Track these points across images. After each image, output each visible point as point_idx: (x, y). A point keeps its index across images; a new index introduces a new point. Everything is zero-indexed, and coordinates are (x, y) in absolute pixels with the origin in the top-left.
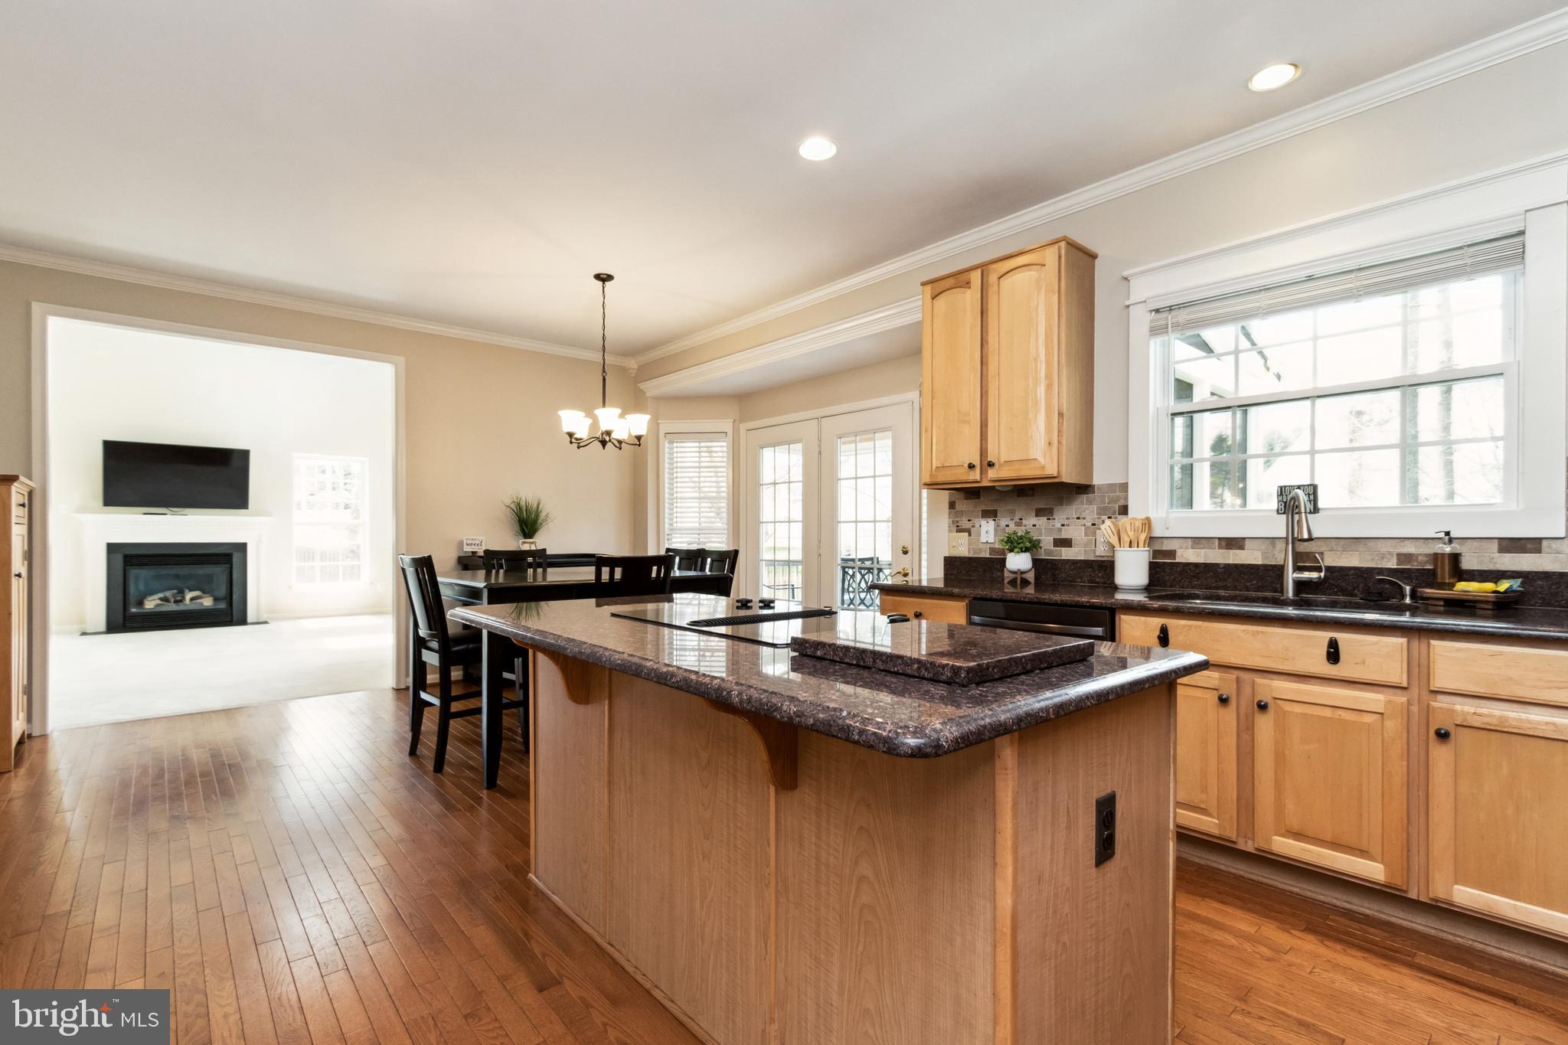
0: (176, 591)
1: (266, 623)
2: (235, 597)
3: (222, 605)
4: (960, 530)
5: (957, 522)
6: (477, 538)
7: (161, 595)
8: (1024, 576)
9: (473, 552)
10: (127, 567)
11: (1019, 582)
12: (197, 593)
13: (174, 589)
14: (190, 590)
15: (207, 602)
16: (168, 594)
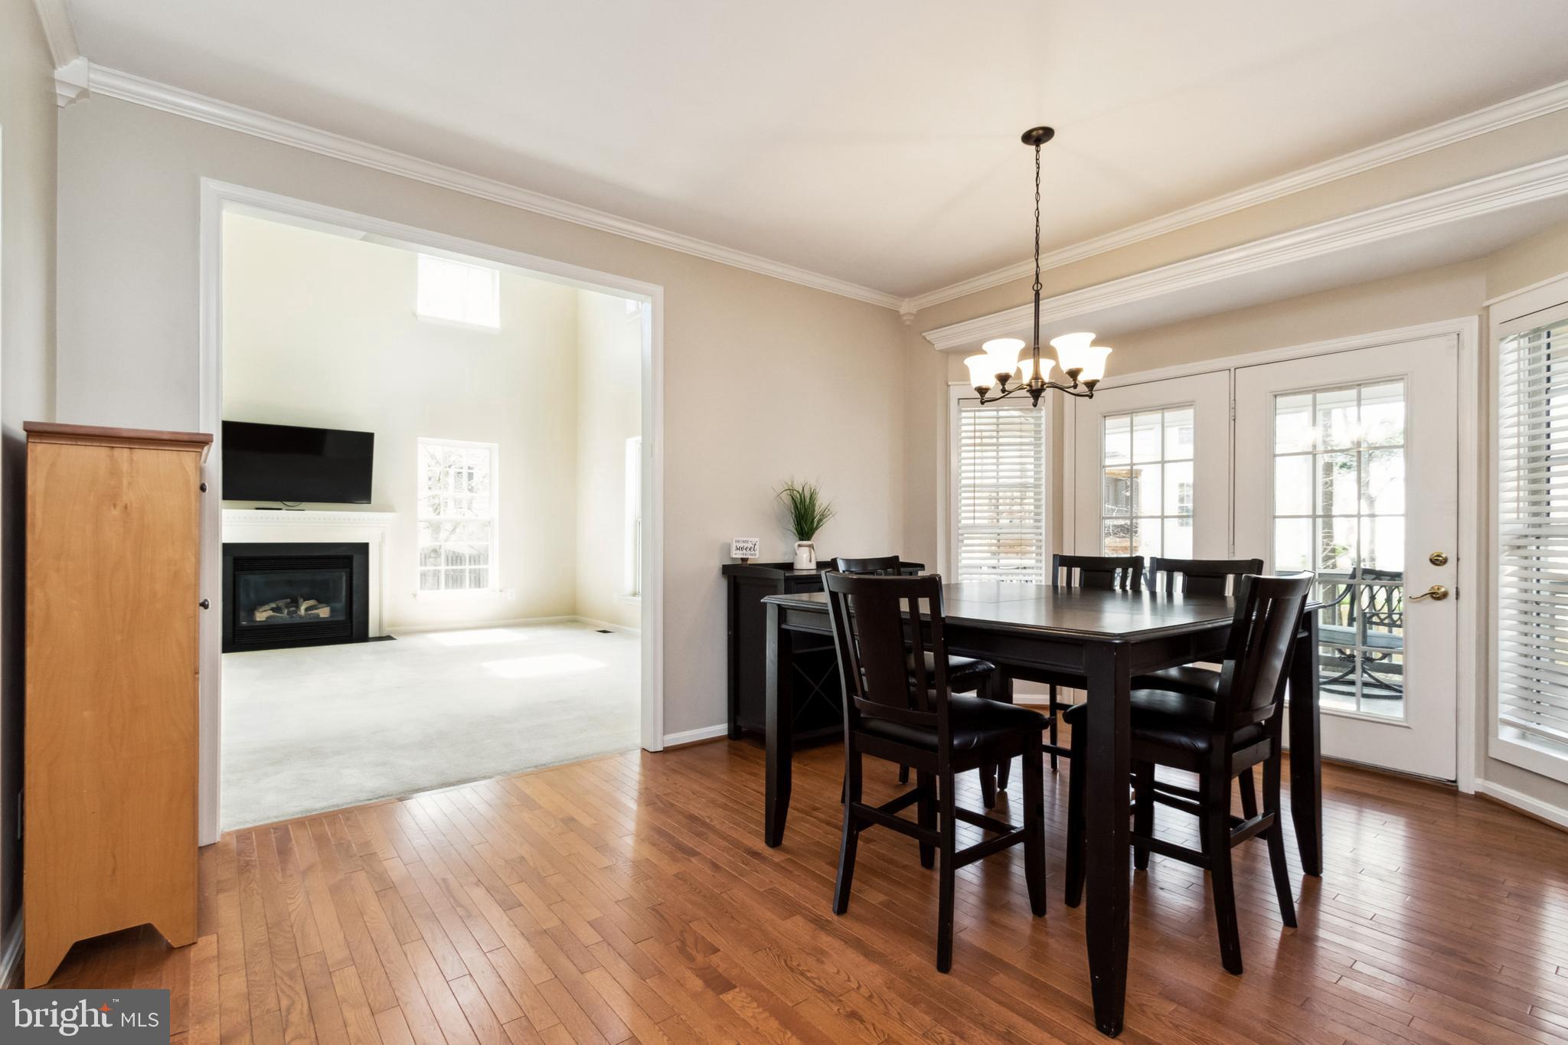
0: (289, 600)
1: (389, 638)
2: (355, 607)
3: (342, 618)
6: (750, 539)
7: (273, 605)
9: (742, 559)
10: (236, 572)
12: (312, 602)
13: (287, 598)
14: (305, 600)
15: (324, 612)
16: (281, 603)
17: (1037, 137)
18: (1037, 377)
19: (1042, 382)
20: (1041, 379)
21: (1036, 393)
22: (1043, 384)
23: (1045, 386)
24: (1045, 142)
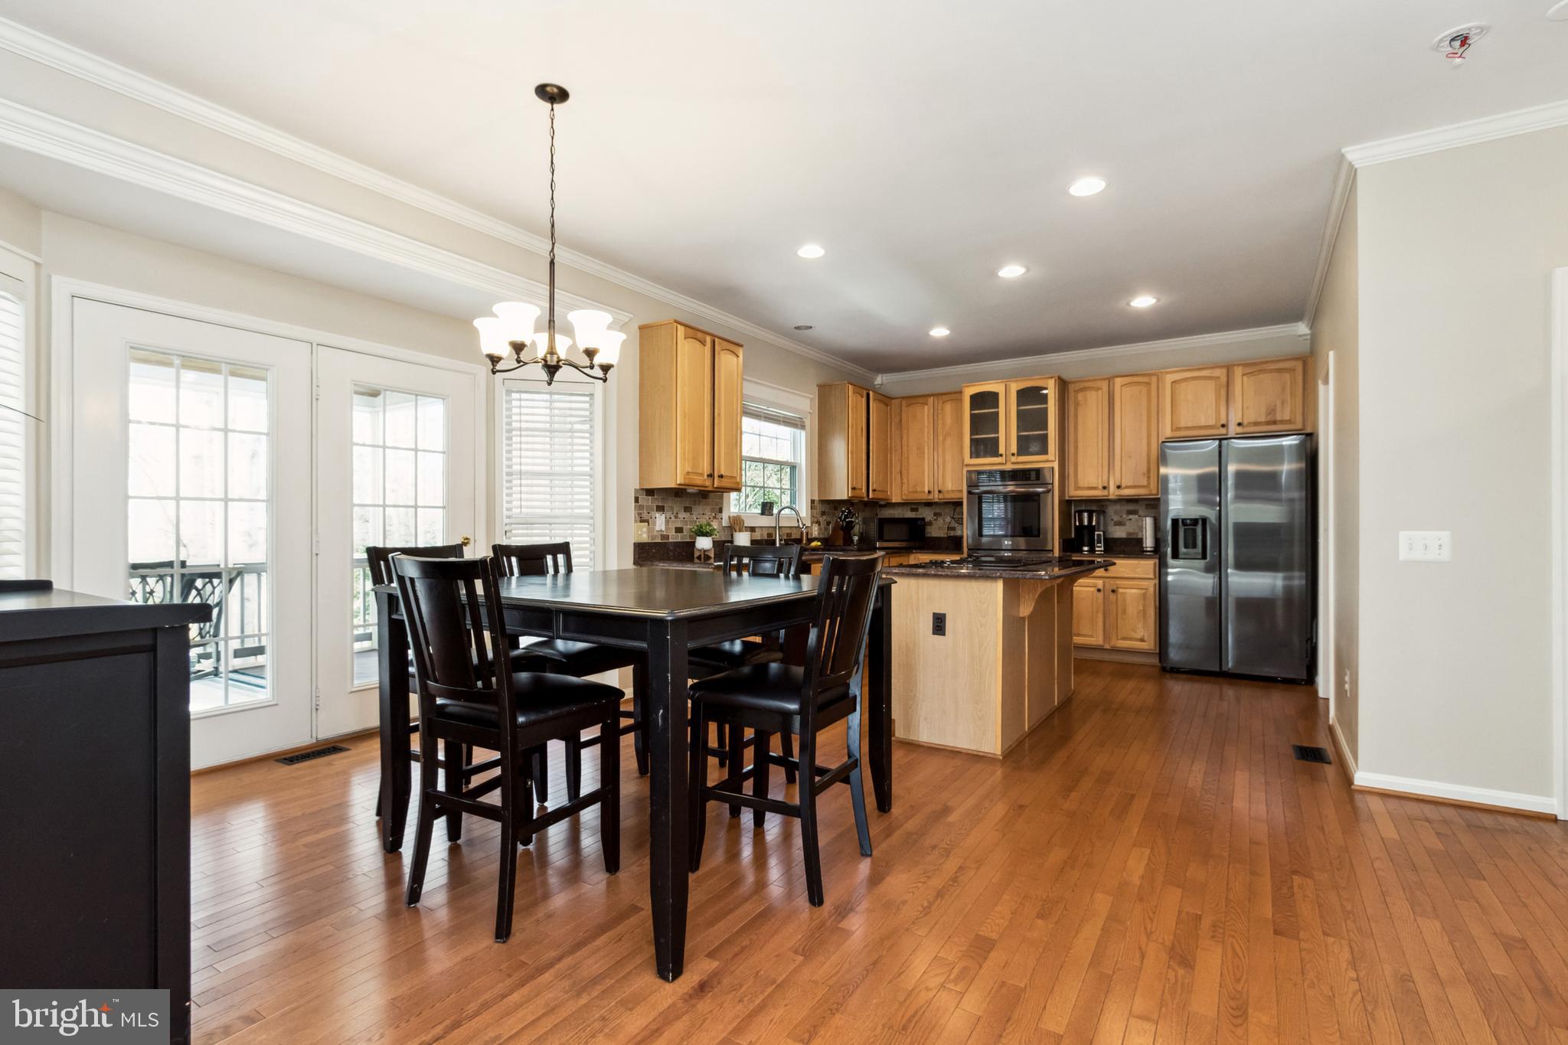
4: (642, 521)
5: (641, 514)
8: (706, 553)
11: (703, 557)
17: (553, 95)
18: (552, 352)
19: (558, 357)
20: (556, 354)
21: (552, 369)
22: (559, 361)
23: (561, 363)
24: (558, 103)
